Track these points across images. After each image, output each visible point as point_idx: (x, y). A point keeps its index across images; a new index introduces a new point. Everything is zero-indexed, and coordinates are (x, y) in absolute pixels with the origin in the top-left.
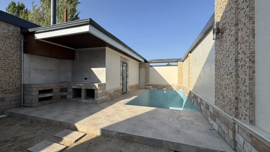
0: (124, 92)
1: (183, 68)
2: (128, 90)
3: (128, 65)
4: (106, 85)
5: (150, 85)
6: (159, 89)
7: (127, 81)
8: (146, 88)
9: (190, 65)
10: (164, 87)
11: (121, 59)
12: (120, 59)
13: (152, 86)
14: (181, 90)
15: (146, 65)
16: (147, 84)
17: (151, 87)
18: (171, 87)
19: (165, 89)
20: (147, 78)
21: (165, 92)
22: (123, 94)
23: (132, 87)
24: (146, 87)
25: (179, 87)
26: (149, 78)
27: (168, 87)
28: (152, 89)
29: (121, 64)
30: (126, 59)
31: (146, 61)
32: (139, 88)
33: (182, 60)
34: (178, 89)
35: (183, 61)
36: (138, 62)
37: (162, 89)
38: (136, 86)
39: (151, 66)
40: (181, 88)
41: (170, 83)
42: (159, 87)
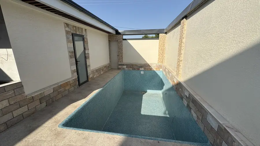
0: (81, 83)
1: (165, 42)
2: (90, 76)
3: (87, 39)
4: (23, 84)
5: (124, 65)
6: (134, 69)
7: (88, 64)
8: (119, 69)
9: (184, 40)
10: (141, 67)
11: (67, 29)
12: (65, 28)
13: (126, 65)
14: (161, 70)
15: (118, 38)
16: (120, 63)
17: (125, 67)
18: (150, 66)
19: (143, 69)
20: (120, 55)
21: (142, 73)
22: (80, 85)
23: (98, 70)
24: (120, 67)
25: (160, 67)
26: (122, 56)
27: (146, 67)
28: (127, 69)
29: (68, 38)
30: (82, 29)
31: (117, 32)
32: (110, 68)
33: (165, 31)
34: (158, 69)
35: (166, 33)
36: (107, 34)
37: (139, 69)
38: (105, 67)
39: (125, 39)
40: (161, 68)
41: (149, 62)
42: (135, 67)
